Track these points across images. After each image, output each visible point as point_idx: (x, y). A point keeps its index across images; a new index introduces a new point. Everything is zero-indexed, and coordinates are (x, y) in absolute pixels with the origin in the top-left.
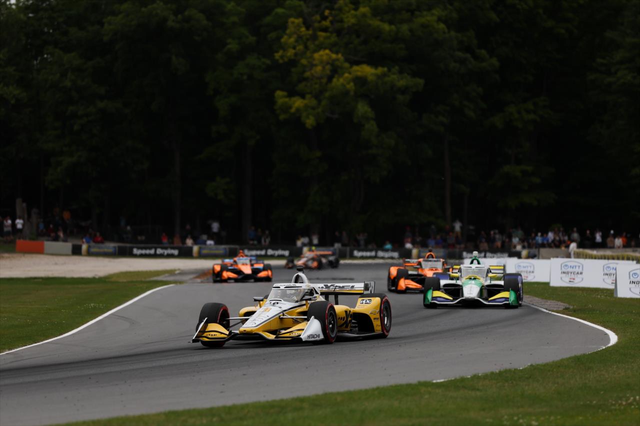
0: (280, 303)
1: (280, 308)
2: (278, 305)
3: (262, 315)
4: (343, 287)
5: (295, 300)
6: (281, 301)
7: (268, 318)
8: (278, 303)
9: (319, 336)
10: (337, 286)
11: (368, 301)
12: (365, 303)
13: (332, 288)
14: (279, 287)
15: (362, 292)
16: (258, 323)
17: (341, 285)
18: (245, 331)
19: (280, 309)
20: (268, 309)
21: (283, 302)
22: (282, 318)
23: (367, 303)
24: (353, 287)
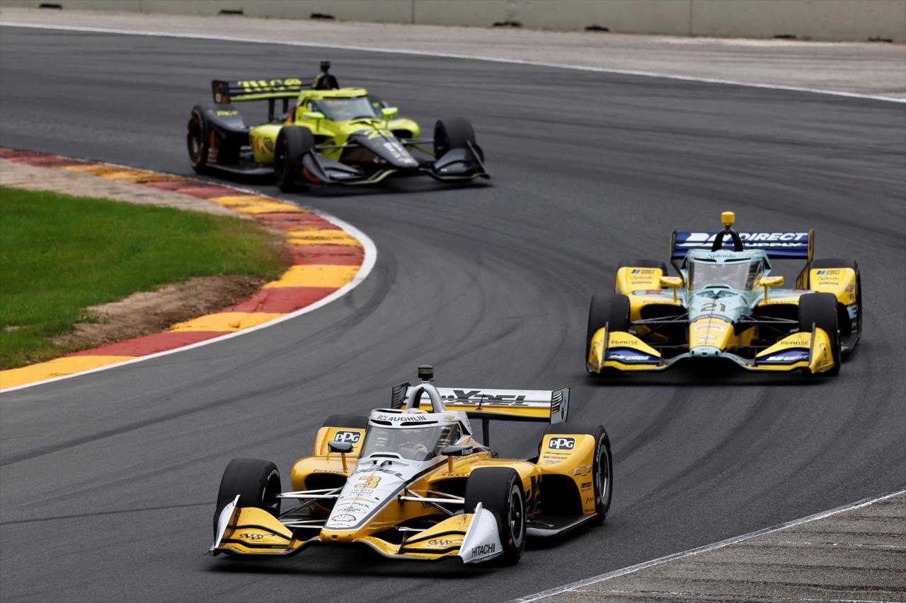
0: (397, 463)
1: (399, 475)
2: (392, 468)
3: (365, 496)
4: (499, 398)
5: (422, 453)
6: (397, 457)
7: (379, 503)
8: (390, 463)
9: (492, 548)
10: (484, 396)
11: (566, 443)
12: (561, 448)
13: (475, 401)
14: (390, 424)
15: (546, 414)
16: (360, 517)
17: (494, 393)
18: (335, 537)
19: (398, 479)
20: (375, 480)
21: (402, 459)
22: (405, 500)
23: (565, 448)
24: (521, 399)
